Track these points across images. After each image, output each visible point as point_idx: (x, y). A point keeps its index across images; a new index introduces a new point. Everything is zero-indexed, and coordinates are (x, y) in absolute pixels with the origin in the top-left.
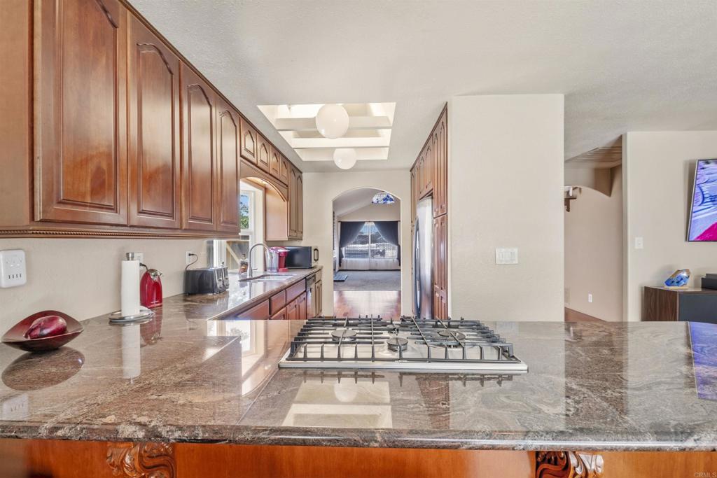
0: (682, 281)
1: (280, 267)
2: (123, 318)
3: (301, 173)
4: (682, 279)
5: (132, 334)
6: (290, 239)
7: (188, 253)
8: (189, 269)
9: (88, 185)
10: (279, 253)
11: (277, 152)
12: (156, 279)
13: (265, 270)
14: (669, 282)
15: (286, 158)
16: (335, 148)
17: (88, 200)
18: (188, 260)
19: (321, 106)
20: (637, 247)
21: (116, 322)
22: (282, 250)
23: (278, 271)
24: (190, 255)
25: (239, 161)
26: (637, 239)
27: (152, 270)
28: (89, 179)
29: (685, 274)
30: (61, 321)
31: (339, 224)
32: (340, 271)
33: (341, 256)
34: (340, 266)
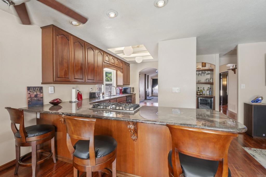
0: (259, 101)
1: (120, 93)
2: (72, 101)
3: (129, 64)
4: (259, 100)
5: (74, 105)
6: (124, 85)
7: (90, 88)
8: (91, 92)
9: (63, 74)
10: (120, 89)
11: (118, 59)
12: (81, 94)
13: (116, 94)
14: (253, 101)
15: (121, 60)
16: (136, 57)
17: (63, 77)
18: (91, 90)
19: (124, 47)
20: (242, 88)
21: (71, 102)
22: (121, 88)
23: (119, 94)
24: (91, 89)
25: (103, 64)
26: (242, 85)
27: (80, 92)
28: (63, 73)
29: (260, 99)
30: (58, 100)
31: (152, 80)
32: (152, 96)
33: (152, 91)
34: (152, 94)
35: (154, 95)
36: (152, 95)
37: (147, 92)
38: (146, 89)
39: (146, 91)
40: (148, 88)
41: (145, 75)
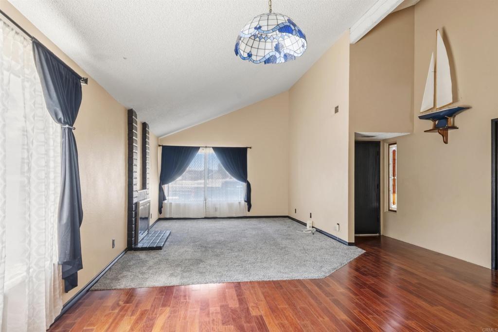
31: (160, 150)
32: (160, 219)
33: (162, 198)
34: (160, 212)
35: (168, 216)
36: (162, 216)
37: (141, 208)
38: (135, 194)
39: (135, 201)
40: (144, 186)
41: (131, 114)
